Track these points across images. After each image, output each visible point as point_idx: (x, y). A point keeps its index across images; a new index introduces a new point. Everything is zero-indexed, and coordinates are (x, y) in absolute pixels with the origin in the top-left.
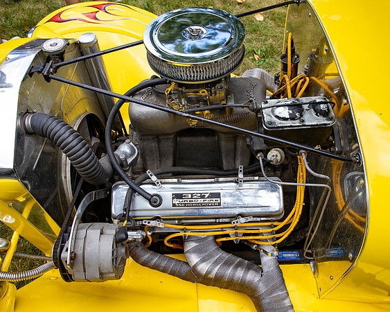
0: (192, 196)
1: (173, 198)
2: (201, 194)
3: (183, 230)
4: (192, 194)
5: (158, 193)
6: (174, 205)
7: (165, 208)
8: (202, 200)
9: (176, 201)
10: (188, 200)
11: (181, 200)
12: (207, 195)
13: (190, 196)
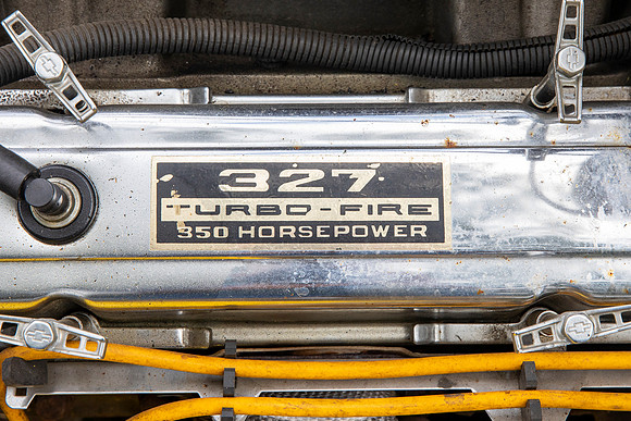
0: (275, 182)
1: (163, 191)
2: (326, 167)
3: (215, 381)
4: (274, 168)
5: (76, 160)
6: (167, 232)
7: (115, 246)
8: (335, 203)
9: (181, 210)
10: (253, 203)
11: (208, 204)
12: (362, 179)
13: (261, 180)
